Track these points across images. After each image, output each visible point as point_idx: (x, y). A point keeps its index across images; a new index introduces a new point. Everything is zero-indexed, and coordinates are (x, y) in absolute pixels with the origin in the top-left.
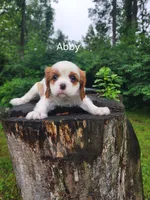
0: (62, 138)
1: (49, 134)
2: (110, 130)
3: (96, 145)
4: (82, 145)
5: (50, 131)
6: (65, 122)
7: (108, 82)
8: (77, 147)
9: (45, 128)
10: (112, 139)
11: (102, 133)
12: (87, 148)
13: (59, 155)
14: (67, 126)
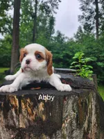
0: (23, 110)
1: (13, 106)
2: (70, 106)
3: (56, 119)
4: (44, 118)
5: (14, 103)
6: (26, 97)
7: (82, 64)
8: (38, 120)
9: (9, 101)
10: (73, 114)
11: (62, 108)
12: (48, 121)
13: (22, 125)
14: (28, 100)
